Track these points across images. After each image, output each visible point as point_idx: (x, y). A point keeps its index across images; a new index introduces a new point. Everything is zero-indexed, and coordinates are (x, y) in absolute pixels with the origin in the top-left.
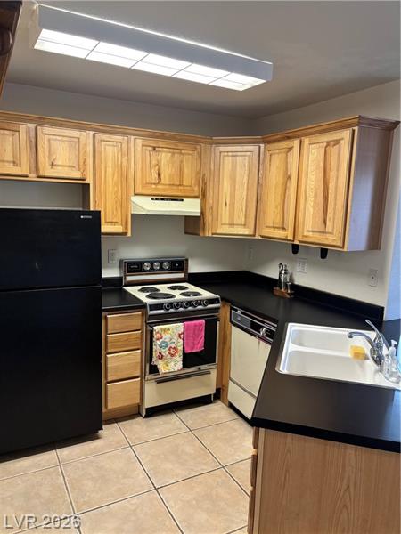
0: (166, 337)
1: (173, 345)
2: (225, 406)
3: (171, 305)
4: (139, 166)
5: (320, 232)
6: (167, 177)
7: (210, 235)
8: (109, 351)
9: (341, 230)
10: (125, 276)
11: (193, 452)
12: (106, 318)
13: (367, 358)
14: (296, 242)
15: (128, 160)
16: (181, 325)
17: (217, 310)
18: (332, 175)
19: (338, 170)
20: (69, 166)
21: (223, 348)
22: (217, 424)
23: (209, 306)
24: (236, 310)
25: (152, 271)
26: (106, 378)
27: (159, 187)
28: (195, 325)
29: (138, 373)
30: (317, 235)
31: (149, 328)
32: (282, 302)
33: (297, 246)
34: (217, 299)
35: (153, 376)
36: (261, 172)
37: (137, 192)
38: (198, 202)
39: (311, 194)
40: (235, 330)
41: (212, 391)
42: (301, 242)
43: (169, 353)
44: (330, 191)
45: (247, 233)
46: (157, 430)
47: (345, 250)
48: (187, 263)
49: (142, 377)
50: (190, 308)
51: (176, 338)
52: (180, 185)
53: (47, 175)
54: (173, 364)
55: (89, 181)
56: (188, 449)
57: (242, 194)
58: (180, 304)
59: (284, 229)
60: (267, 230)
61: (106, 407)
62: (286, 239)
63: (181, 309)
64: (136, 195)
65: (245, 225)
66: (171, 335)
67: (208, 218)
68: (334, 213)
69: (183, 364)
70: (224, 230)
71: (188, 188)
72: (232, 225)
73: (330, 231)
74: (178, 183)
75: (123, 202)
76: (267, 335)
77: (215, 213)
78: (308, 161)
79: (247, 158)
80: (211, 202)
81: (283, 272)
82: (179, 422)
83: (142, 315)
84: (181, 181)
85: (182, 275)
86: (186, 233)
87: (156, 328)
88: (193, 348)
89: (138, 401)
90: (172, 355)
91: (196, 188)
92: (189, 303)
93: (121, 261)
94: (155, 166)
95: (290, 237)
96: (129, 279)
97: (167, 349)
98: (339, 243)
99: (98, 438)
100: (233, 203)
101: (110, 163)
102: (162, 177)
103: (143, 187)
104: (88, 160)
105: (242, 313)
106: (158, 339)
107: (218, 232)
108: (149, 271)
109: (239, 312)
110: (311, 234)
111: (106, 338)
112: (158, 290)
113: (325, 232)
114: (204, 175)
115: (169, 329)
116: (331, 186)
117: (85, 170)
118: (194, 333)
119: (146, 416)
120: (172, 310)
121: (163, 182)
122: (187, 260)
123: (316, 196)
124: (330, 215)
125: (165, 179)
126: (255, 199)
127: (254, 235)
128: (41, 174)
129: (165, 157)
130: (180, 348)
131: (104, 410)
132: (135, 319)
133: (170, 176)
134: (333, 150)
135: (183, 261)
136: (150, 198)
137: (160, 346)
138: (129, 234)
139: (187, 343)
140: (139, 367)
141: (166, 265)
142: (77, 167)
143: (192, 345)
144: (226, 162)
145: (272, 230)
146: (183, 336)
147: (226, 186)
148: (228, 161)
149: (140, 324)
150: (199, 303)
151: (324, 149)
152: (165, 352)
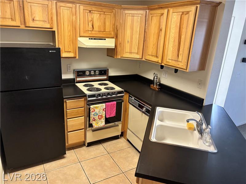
0: (97, 111)
1: (100, 114)
2: (125, 140)
3: (99, 95)
4: (82, 21)
5: (175, 61)
6: (97, 28)
7: (120, 57)
8: (68, 118)
9: (186, 61)
10: (76, 78)
11: (109, 165)
12: (66, 102)
13: (195, 130)
14: (163, 64)
15: (76, 18)
16: (104, 104)
17: (122, 96)
18: (184, 31)
19: (187, 29)
20: (43, 21)
21: (125, 114)
22: (121, 150)
23: (119, 95)
24: (132, 97)
25: (90, 75)
26: (67, 130)
27: (93, 32)
28: (111, 104)
29: (83, 127)
30: (173, 62)
31: (88, 107)
32: (154, 92)
33: (163, 66)
34: (123, 91)
35: (90, 128)
36: (147, 25)
37: (81, 35)
38: (114, 40)
39: (172, 40)
40: (131, 106)
41: (119, 134)
42: (165, 64)
43: (98, 118)
44: (182, 40)
45: (138, 57)
46: (93, 153)
47: (187, 71)
48: (108, 71)
49: (85, 129)
50: (109, 96)
51: (102, 111)
52: (104, 31)
53: (30, 26)
54: (100, 123)
55: (55, 29)
56: (107, 163)
57: (136, 37)
58: (104, 94)
59: (157, 57)
60: (149, 56)
61: (68, 143)
62: (158, 62)
63: (104, 97)
64: (80, 37)
65: (137, 53)
66: (99, 109)
67: (119, 49)
68: (183, 51)
69: (105, 123)
70: (127, 55)
71: (109, 33)
72: (131, 53)
73: (181, 60)
74: (103, 31)
75: (74, 41)
76: (146, 111)
77: (122, 46)
78: (171, 22)
79: (139, 17)
80: (120, 40)
81: (156, 77)
82: (103, 149)
83: (85, 100)
84: (105, 29)
85: (105, 77)
86: (107, 56)
87: (92, 106)
88: (110, 115)
89: (83, 140)
90: (100, 119)
91: (113, 33)
92: (108, 94)
93: (74, 70)
94: (91, 21)
95: (160, 62)
96: (78, 79)
97: (97, 116)
98: (185, 68)
99: (64, 158)
100: (132, 41)
101: (66, 20)
102: (94, 27)
103: (84, 32)
104: (53, 18)
105: (134, 99)
106: (93, 112)
107: (124, 56)
108: (89, 75)
109: (133, 98)
110: (170, 61)
111: (66, 111)
112: (93, 86)
113: (178, 61)
114: (117, 26)
115: (98, 107)
116: (183, 37)
117: (52, 23)
118: (111, 108)
119: (88, 146)
120: (100, 98)
121: (95, 29)
122: (108, 70)
123: (174, 41)
124: (181, 52)
125: (96, 28)
126: (143, 39)
127: (142, 59)
128: (27, 25)
129: (96, 16)
130: (104, 115)
131: (67, 144)
132: (81, 102)
133: (99, 27)
134: (185, 17)
135: (106, 70)
136: (88, 38)
137: (94, 115)
138: (77, 58)
139: (107, 113)
140: (84, 125)
141: (97, 72)
142: (47, 21)
143: (110, 114)
144: (128, 20)
145: (151, 57)
146: (105, 110)
147: (128, 32)
148: (129, 19)
149: (83, 104)
150: (113, 93)
151: (180, 16)
152: (96, 117)
